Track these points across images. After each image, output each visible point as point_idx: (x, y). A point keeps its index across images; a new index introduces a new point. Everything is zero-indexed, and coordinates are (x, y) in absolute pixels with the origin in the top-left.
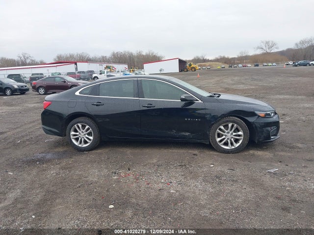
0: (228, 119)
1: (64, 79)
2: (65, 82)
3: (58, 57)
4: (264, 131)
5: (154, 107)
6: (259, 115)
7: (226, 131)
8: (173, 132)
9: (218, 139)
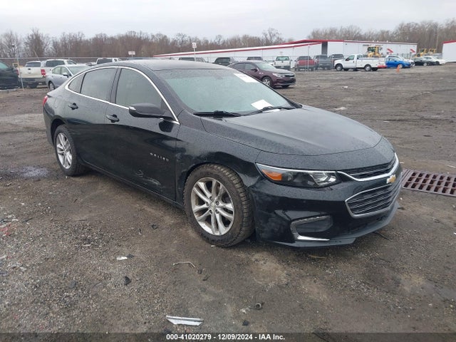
0: (209, 170)
1: (256, 66)
2: (256, 70)
3: (313, 34)
4: (270, 217)
5: (118, 121)
6: (263, 174)
7: (209, 195)
8: (141, 175)
9: (196, 208)
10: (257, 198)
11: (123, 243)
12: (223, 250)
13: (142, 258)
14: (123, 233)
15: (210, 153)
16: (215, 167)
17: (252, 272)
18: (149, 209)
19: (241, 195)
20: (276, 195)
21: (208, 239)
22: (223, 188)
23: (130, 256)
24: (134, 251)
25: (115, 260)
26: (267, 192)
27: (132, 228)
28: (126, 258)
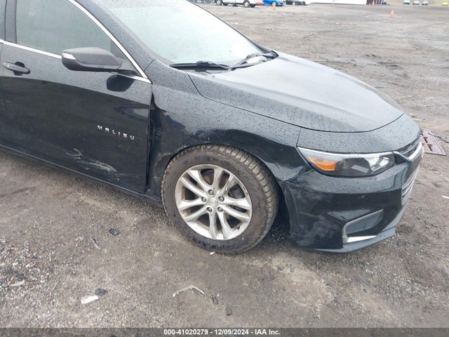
0: (210, 154)
4: (317, 220)
5: (29, 73)
6: (310, 163)
7: (206, 187)
8: (78, 155)
9: (183, 204)
10: (299, 197)
11: (76, 269)
12: (228, 258)
13: (121, 291)
14: (71, 250)
15: (217, 131)
16: (222, 149)
17: (284, 290)
18: (91, 202)
19: (266, 189)
20: (329, 191)
21: (205, 245)
22: (234, 179)
23: (101, 292)
24: (101, 280)
25: (78, 303)
26: (316, 188)
27: (81, 238)
28: (96, 297)
